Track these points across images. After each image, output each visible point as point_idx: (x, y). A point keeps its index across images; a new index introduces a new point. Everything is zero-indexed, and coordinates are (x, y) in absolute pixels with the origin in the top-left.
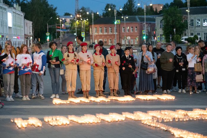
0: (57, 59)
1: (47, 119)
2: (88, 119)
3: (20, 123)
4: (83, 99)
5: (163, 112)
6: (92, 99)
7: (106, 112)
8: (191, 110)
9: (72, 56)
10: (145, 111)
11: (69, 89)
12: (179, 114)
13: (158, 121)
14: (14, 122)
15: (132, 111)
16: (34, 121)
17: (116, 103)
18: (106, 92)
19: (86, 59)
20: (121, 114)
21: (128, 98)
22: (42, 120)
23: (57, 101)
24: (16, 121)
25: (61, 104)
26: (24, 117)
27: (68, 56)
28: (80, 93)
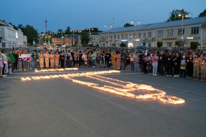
0: (36, 56)
1: (33, 77)
2: (47, 77)
3: (23, 79)
4: (46, 70)
5: (72, 74)
6: (50, 70)
7: (53, 74)
8: (81, 73)
9: (41, 55)
10: (66, 74)
11: (41, 66)
12: (77, 75)
13: (69, 77)
14: (21, 79)
15: (62, 74)
16: (28, 78)
17: (58, 71)
18: (55, 67)
19: (47, 56)
20: (58, 75)
21: (62, 69)
22: (31, 78)
23: (36, 71)
24: (22, 78)
25: (38, 72)
26: (25, 77)
27: (40, 55)
28: (45, 68)
